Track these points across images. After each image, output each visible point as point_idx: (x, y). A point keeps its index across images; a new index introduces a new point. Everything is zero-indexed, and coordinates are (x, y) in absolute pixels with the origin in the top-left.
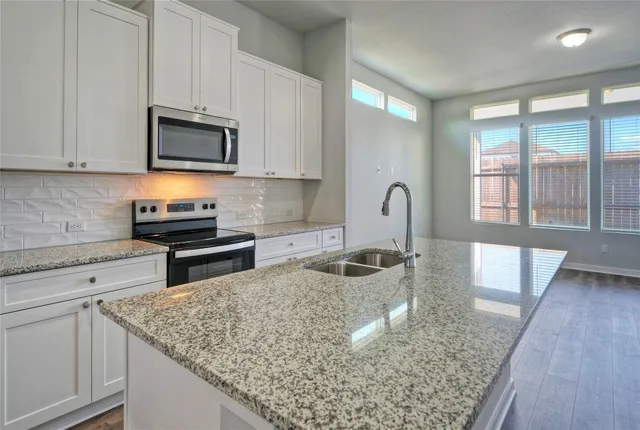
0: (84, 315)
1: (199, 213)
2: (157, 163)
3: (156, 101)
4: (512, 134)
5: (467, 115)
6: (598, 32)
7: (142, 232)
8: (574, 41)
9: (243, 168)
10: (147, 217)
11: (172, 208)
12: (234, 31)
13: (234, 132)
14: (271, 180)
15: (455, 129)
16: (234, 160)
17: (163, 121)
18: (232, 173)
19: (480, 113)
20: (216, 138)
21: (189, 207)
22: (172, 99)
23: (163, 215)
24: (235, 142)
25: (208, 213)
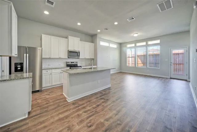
0: (61, 74)
1: (75, 63)
2: (69, 57)
3: (69, 49)
4: (133, 50)
5: (126, 46)
6: (139, 34)
7: (68, 66)
8: (136, 35)
9: (81, 57)
10: (68, 64)
11: (71, 63)
12: (79, 39)
13: (79, 52)
14: (85, 59)
15: (124, 49)
16: (79, 56)
17: (69, 52)
18: (79, 58)
19: (129, 46)
20: (77, 53)
21: (74, 63)
22: (71, 49)
23: (70, 63)
24: (79, 54)
25: (76, 63)
